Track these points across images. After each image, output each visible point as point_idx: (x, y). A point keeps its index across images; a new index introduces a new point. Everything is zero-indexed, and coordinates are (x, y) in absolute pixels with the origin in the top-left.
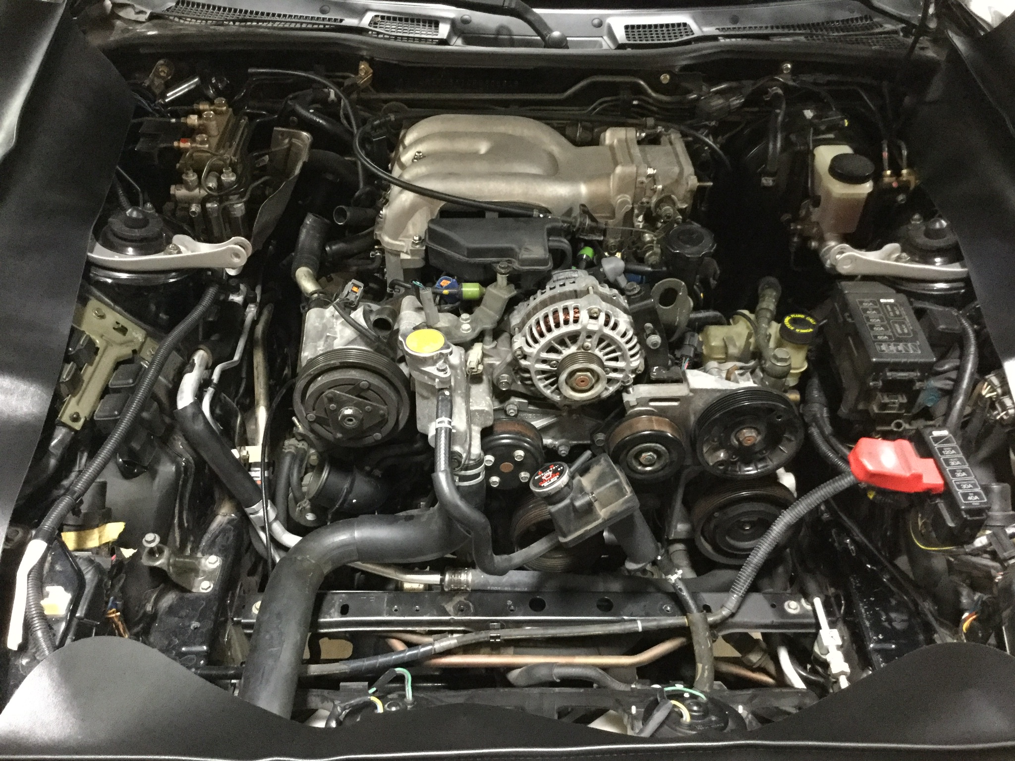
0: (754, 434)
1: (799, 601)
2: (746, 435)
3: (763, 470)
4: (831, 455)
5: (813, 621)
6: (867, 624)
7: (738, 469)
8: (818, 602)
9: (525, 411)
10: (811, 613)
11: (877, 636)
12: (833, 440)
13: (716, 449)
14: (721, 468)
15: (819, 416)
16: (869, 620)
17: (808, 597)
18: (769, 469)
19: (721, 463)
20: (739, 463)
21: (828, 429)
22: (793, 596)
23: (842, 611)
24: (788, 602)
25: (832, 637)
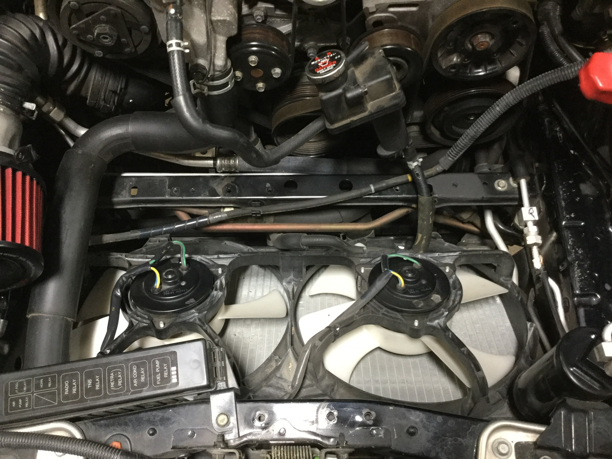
0: (488, 39)
1: (507, 180)
2: (480, 41)
3: (491, 71)
4: (557, 55)
5: (517, 196)
6: (563, 204)
7: (468, 71)
8: (523, 183)
9: (272, 17)
10: (516, 190)
11: (570, 214)
12: (562, 40)
13: (450, 53)
14: (453, 70)
15: (551, 14)
16: (565, 200)
17: (516, 179)
18: (496, 71)
19: (454, 66)
20: (470, 66)
21: (558, 28)
22: (503, 176)
23: (543, 189)
24: (499, 180)
25: (531, 213)
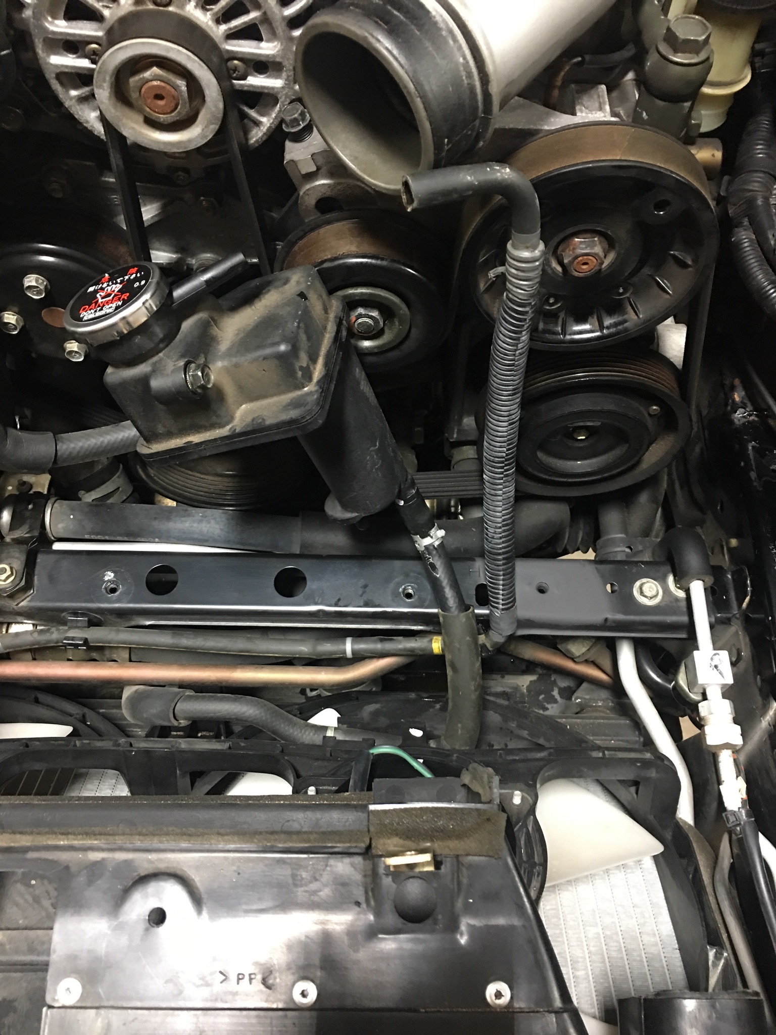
0: (598, 250)
1: (662, 580)
2: (579, 251)
3: (613, 330)
5: (685, 619)
7: (559, 329)
8: (697, 589)
10: (684, 604)
17: (682, 579)
18: (626, 330)
20: (562, 315)
22: (653, 569)
23: (745, 605)
24: (644, 580)
25: (716, 667)
